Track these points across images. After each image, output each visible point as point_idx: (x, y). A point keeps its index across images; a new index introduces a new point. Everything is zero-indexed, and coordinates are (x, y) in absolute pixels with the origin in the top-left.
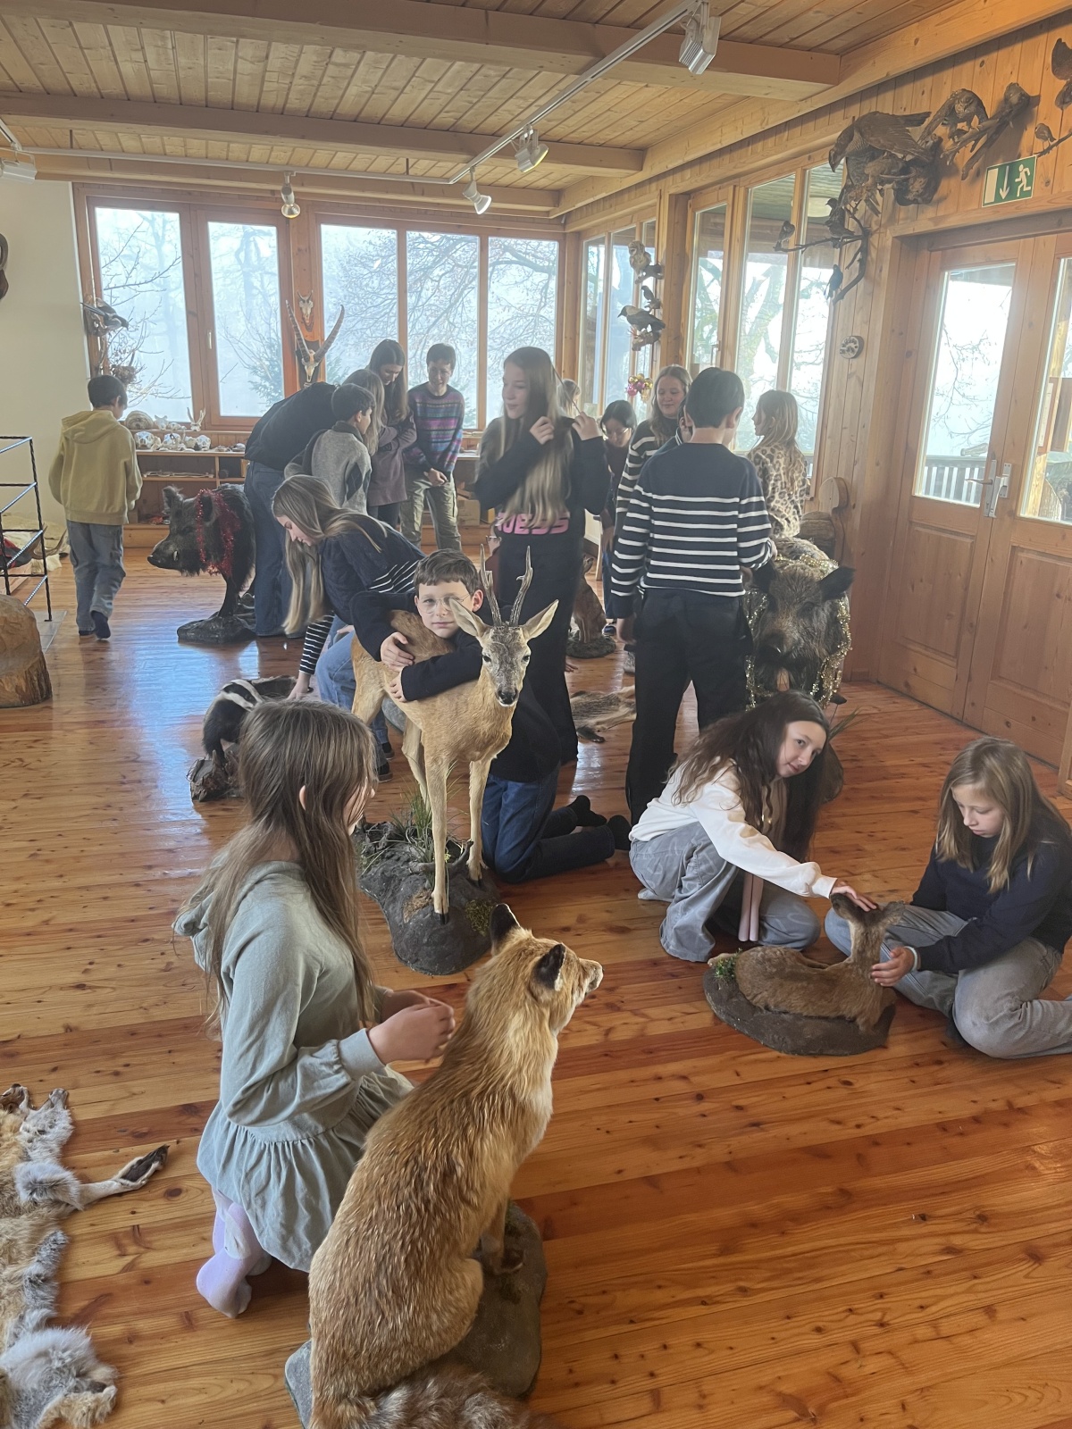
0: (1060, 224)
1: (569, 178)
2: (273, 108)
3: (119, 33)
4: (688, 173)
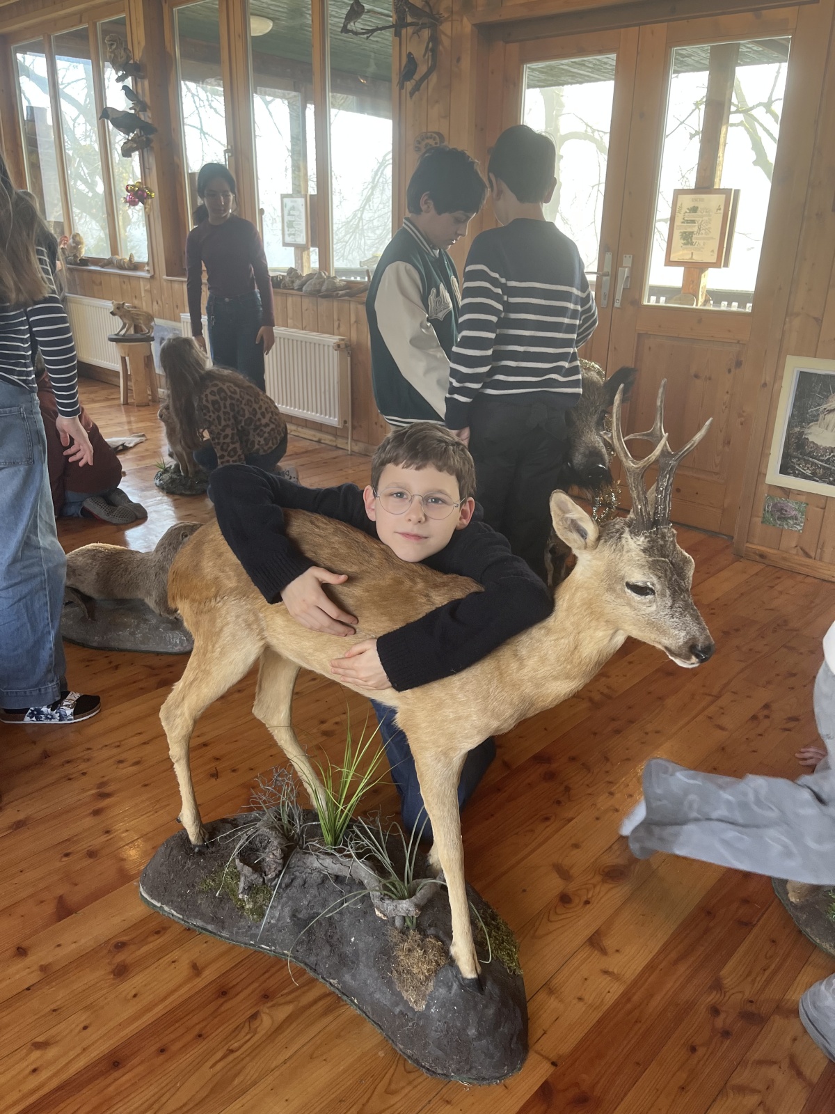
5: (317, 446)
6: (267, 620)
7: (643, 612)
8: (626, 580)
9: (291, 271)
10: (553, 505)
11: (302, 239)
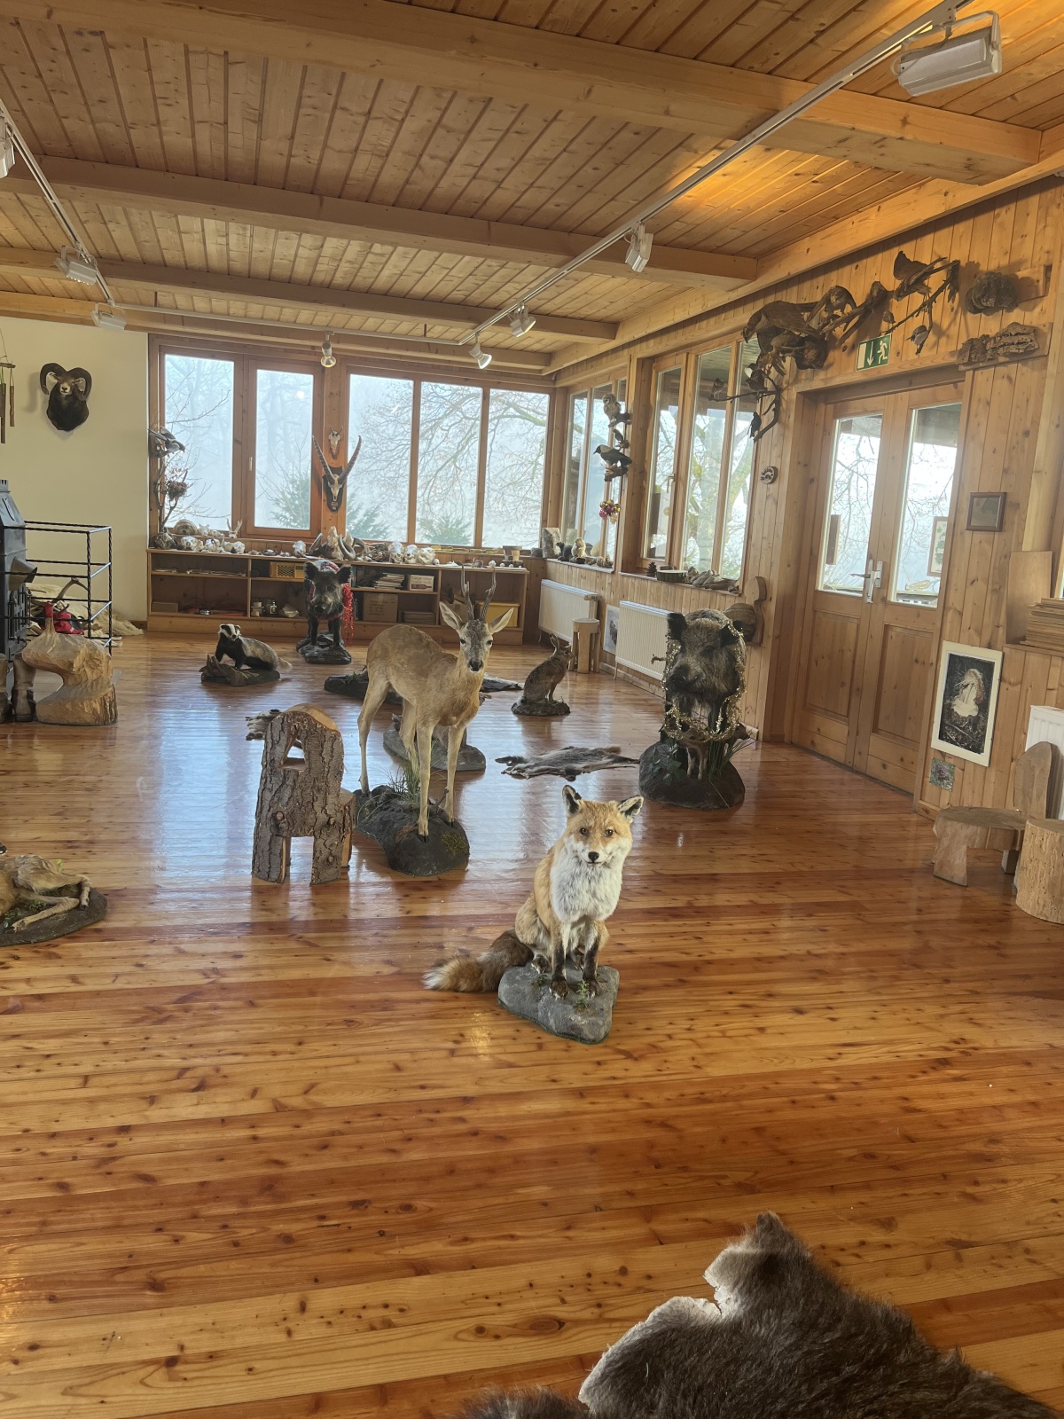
0: (911, 384)
1: (557, 344)
2: (322, 283)
3: (211, 224)
4: (651, 342)
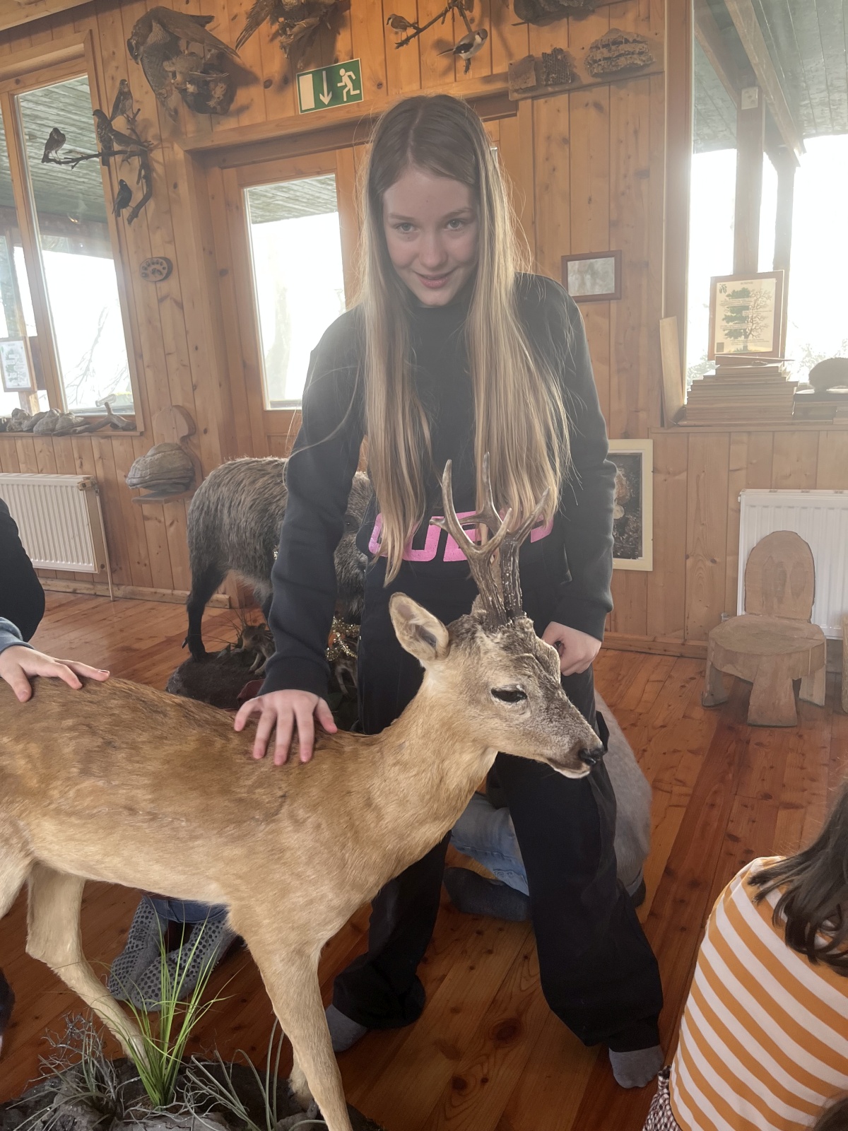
5: (72, 597)
6: (32, 827)
7: (517, 722)
8: (491, 687)
9: (16, 412)
10: (394, 612)
11: (26, 382)
